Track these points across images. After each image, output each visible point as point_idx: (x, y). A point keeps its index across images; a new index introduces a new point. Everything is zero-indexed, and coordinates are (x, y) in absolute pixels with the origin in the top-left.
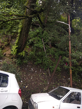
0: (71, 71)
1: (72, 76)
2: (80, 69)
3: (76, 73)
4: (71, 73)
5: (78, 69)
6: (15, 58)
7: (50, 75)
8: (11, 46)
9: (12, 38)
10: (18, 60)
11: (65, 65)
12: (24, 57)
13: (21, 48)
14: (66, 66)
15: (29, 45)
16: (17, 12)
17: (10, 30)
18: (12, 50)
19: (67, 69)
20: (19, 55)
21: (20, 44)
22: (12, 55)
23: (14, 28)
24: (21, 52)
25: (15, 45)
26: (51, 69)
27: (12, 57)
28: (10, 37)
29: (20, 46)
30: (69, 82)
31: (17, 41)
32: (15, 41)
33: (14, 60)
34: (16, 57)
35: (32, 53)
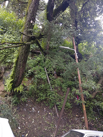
0: (84, 106)
1: (87, 113)
2: (95, 103)
3: (91, 109)
4: (85, 109)
5: (92, 104)
6: (10, 96)
7: (58, 114)
8: (4, 80)
9: (6, 69)
10: (14, 97)
11: (76, 99)
12: (22, 93)
13: (18, 81)
14: (77, 101)
15: (28, 77)
16: (12, 38)
17: (3, 61)
18: (5, 86)
19: (79, 105)
20: (15, 91)
21: (16, 77)
22: (6, 91)
23: (9, 57)
24: (17, 87)
25: (10, 78)
26: (58, 107)
27: (6, 94)
28: (3, 69)
29: (16, 79)
30: (84, 122)
31: (12, 73)
32: (9, 73)
33: (9, 98)
34: (11, 94)
35: (33, 86)
